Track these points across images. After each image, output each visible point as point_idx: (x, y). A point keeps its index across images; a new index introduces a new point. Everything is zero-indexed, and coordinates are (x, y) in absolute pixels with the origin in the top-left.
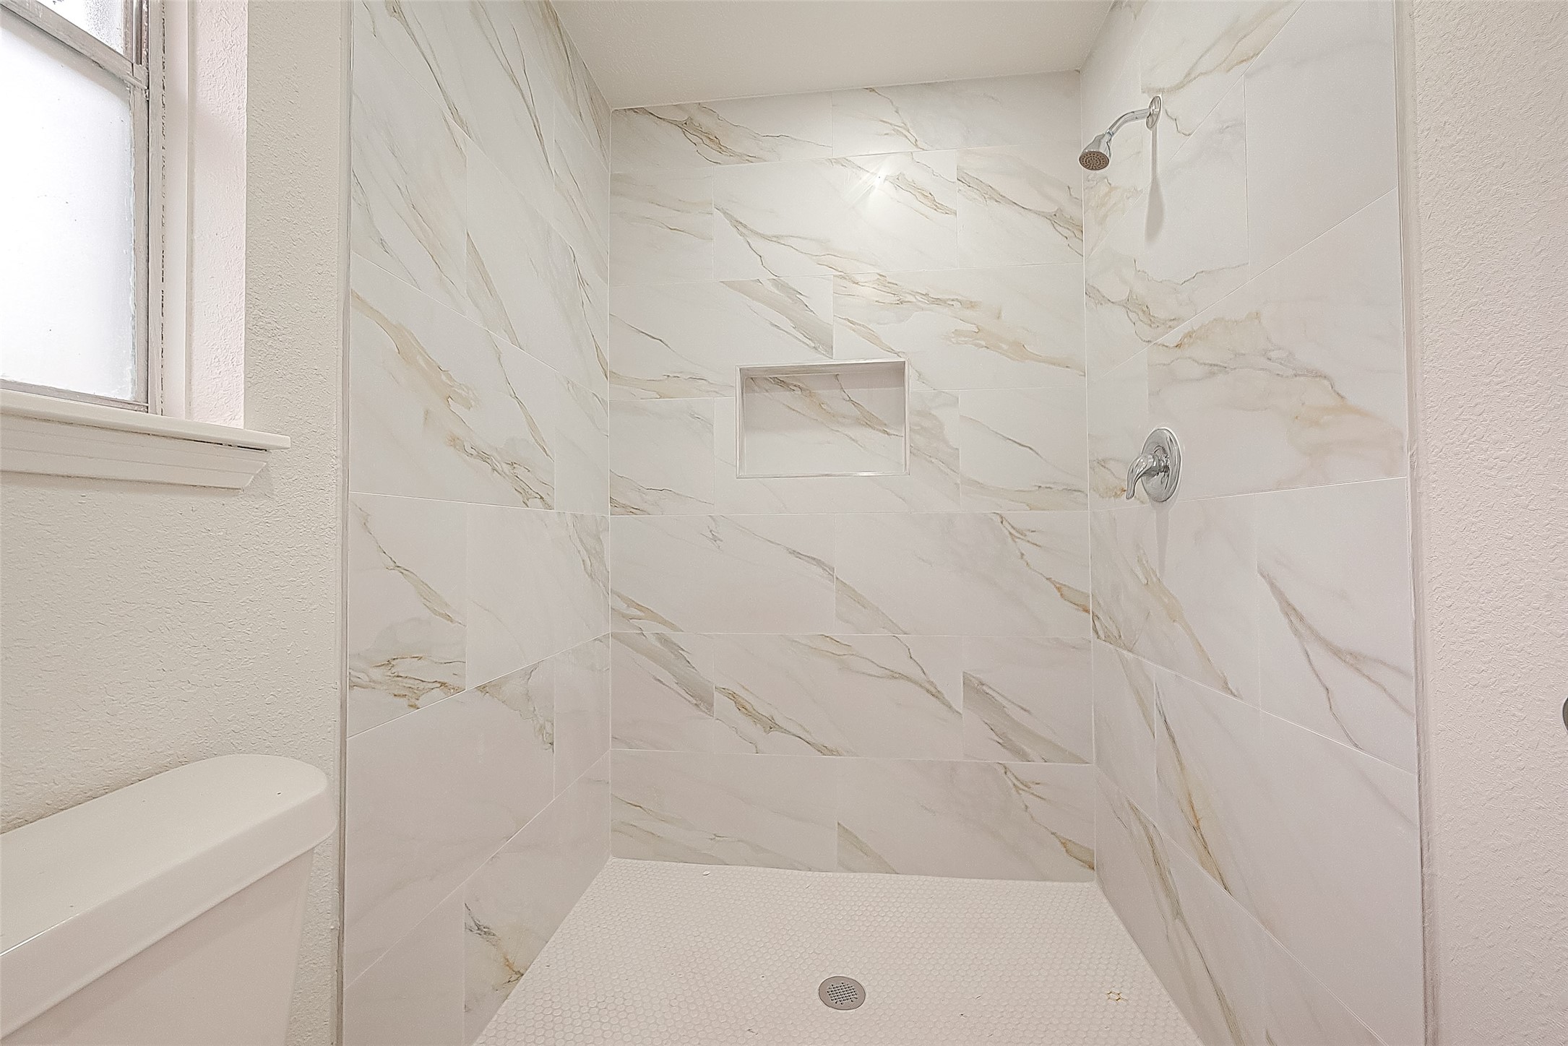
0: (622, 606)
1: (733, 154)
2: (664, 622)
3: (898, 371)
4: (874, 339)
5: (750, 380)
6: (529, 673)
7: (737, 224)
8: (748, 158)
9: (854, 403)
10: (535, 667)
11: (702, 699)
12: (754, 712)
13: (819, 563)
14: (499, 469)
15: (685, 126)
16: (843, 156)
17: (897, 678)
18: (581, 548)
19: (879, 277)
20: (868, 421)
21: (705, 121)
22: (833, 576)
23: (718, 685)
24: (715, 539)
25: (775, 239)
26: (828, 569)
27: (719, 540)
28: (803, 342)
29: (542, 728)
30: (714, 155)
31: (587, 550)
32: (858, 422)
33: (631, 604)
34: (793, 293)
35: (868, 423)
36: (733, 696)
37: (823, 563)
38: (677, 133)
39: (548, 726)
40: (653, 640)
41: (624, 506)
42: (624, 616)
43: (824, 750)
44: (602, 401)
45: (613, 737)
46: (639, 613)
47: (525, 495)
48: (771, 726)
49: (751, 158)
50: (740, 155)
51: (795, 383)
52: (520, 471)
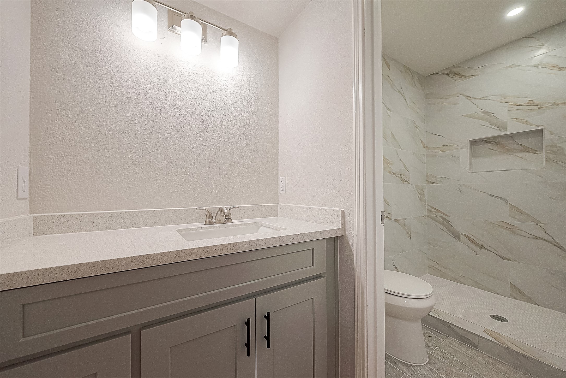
0: (430, 209)
1: (465, 77)
2: (443, 214)
3: (540, 132)
4: (526, 123)
5: (474, 143)
6: (405, 220)
7: (468, 97)
8: (471, 76)
9: (520, 145)
10: (406, 219)
11: (457, 236)
12: (475, 242)
13: (501, 198)
14: (398, 176)
15: (448, 74)
16: (512, 64)
17: (538, 239)
18: (418, 193)
19: (529, 101)
20: (527, 150)
21: (455, 70)
22: (508, 203)
23: (462, 233)
24: (461, 191)
25: (482, 99)
26: (506, 201)
27: (462, 191)
28: (494, 128)
29: (408, 233)
30: (460, 79)
31: (419, 194)
32: (522, 151)
33: (433, 208)
34: (490, 114)
35: (527, 151)
36: (467, 237)
37: (503, 199)
38: (446, 76)
39: (409, 233)
40: (440, 218)
41: (430, 182)
42: (431, 211)
43: (504, 258)
44: (424, 155)
45: (428, 243)
46: (435, 211)
47: (403, 181)
48: (482, 247)
49: (472, 76)
50: (469, 76)
51: (493, 141)
52: (402, 176)
